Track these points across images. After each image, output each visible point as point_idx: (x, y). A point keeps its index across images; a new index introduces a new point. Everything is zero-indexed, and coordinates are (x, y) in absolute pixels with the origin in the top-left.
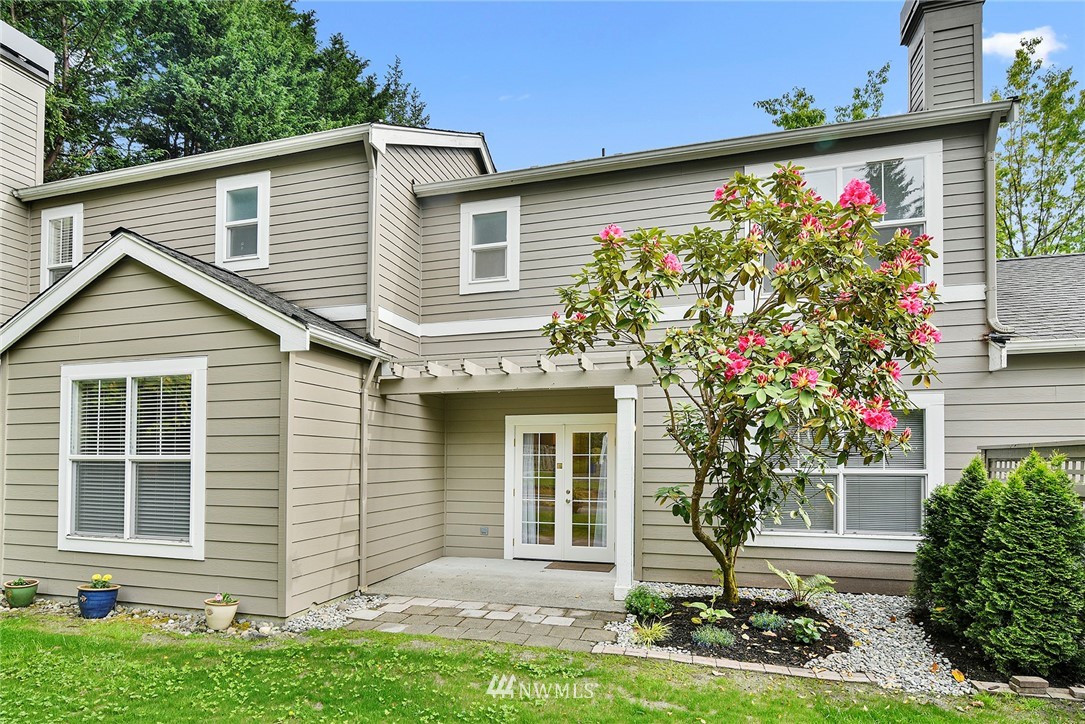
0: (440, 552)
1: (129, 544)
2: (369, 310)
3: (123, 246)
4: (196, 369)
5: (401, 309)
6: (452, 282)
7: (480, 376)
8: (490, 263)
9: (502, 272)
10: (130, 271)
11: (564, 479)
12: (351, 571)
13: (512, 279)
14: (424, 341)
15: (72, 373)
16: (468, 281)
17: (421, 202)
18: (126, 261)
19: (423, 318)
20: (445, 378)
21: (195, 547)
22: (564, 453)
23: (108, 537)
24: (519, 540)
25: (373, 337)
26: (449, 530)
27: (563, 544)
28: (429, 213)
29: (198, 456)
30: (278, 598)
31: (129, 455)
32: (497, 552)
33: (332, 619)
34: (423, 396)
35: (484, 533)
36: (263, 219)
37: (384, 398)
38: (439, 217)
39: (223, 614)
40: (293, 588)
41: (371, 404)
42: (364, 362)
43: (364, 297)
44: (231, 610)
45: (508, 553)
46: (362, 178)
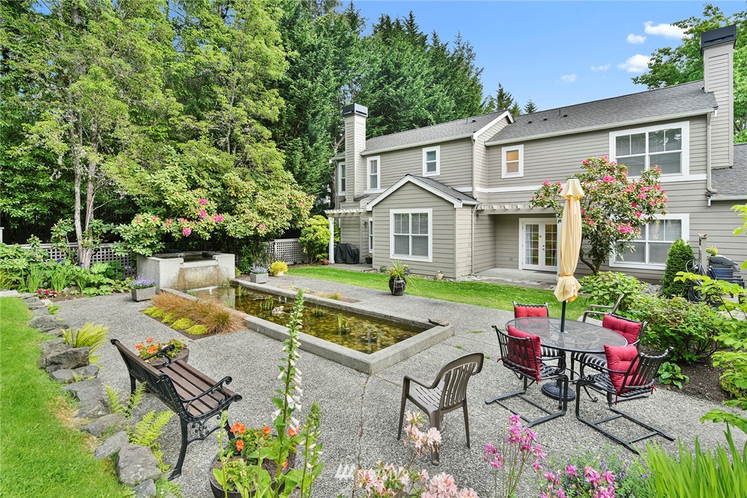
0: (495, 266)
1: (410, 257)
2: (473, 189)
3: (408, 179)
4: (429, 211)
5: (482, 185)
6: (499, 174)
7: (510, 209)
8: (513, 167)
9: (517, 171)
10: (409, 184)
11: (542, 241)
12: (470, 268)
13: (521, 173)
14: (489, 194)
15: (393, 212)
16: (505, 174)
17: (488, 147)
18: (409, 182)
19: (489, 186)
20: (498, 209)
21: (430, 259)
22: (542, 232)
23: (404, 255)
24: (524, 262)
25: (475, 197)
26: (498, 258)
27: (542, 264)
28: (490, 151)
29: (430, 235)
30: (454, 273)
31: (410, 234)
32: (517, 267)
33: (467, 279)
34: (490, 215)
35: (511, 260)
36: (438, 160)
37: (477, 215)
38: (494, 152)
39: (441, 276)
40: (458, 270)
41: (474, 218)
42: (473, 206)
43: (472, 185)
44: (442, 275)
45: (520, 267)
46: (470, 147)
